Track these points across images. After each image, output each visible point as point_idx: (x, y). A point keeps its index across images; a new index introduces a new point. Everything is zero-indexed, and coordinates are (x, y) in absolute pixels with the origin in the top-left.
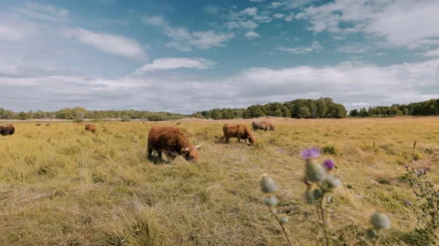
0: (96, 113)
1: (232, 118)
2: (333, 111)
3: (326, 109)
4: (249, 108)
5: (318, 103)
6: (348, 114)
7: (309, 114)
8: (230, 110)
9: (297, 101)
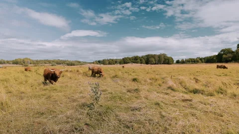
0: (37, 61)
1: (114, 64)
2: (166, 61)
3: (163, 59)
4: (123, 59)
5: (159, 56)
6: (175, 62)
7: (155, 62)
8: (113, 60)
9: (148, 55)
